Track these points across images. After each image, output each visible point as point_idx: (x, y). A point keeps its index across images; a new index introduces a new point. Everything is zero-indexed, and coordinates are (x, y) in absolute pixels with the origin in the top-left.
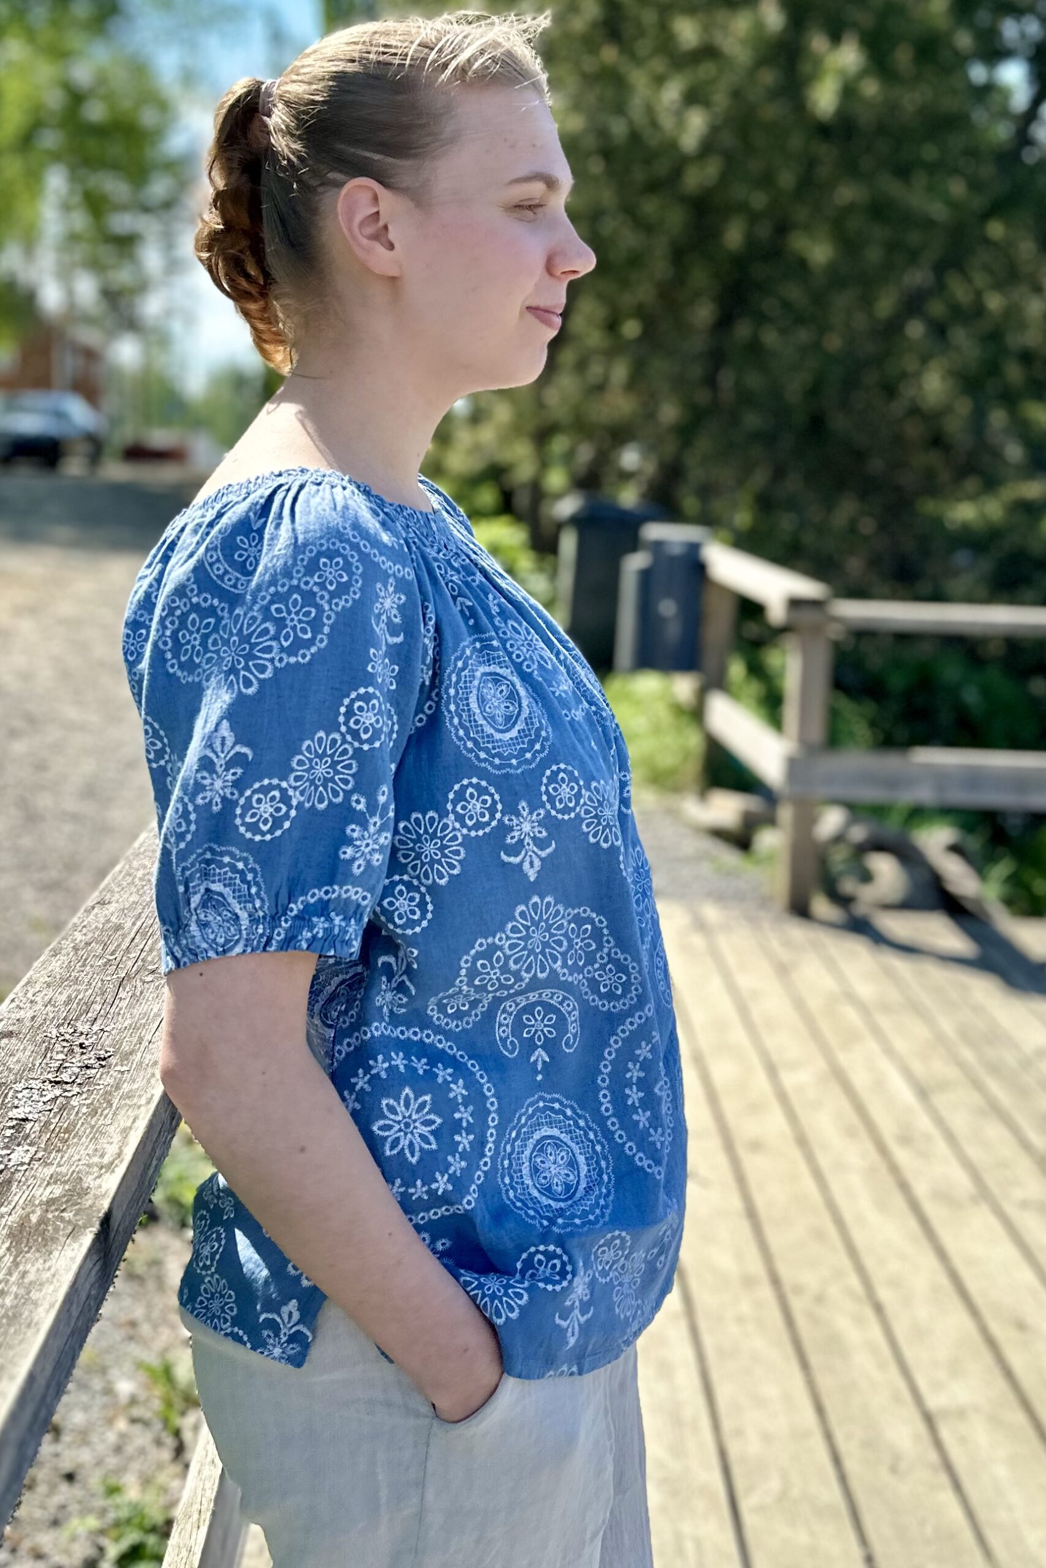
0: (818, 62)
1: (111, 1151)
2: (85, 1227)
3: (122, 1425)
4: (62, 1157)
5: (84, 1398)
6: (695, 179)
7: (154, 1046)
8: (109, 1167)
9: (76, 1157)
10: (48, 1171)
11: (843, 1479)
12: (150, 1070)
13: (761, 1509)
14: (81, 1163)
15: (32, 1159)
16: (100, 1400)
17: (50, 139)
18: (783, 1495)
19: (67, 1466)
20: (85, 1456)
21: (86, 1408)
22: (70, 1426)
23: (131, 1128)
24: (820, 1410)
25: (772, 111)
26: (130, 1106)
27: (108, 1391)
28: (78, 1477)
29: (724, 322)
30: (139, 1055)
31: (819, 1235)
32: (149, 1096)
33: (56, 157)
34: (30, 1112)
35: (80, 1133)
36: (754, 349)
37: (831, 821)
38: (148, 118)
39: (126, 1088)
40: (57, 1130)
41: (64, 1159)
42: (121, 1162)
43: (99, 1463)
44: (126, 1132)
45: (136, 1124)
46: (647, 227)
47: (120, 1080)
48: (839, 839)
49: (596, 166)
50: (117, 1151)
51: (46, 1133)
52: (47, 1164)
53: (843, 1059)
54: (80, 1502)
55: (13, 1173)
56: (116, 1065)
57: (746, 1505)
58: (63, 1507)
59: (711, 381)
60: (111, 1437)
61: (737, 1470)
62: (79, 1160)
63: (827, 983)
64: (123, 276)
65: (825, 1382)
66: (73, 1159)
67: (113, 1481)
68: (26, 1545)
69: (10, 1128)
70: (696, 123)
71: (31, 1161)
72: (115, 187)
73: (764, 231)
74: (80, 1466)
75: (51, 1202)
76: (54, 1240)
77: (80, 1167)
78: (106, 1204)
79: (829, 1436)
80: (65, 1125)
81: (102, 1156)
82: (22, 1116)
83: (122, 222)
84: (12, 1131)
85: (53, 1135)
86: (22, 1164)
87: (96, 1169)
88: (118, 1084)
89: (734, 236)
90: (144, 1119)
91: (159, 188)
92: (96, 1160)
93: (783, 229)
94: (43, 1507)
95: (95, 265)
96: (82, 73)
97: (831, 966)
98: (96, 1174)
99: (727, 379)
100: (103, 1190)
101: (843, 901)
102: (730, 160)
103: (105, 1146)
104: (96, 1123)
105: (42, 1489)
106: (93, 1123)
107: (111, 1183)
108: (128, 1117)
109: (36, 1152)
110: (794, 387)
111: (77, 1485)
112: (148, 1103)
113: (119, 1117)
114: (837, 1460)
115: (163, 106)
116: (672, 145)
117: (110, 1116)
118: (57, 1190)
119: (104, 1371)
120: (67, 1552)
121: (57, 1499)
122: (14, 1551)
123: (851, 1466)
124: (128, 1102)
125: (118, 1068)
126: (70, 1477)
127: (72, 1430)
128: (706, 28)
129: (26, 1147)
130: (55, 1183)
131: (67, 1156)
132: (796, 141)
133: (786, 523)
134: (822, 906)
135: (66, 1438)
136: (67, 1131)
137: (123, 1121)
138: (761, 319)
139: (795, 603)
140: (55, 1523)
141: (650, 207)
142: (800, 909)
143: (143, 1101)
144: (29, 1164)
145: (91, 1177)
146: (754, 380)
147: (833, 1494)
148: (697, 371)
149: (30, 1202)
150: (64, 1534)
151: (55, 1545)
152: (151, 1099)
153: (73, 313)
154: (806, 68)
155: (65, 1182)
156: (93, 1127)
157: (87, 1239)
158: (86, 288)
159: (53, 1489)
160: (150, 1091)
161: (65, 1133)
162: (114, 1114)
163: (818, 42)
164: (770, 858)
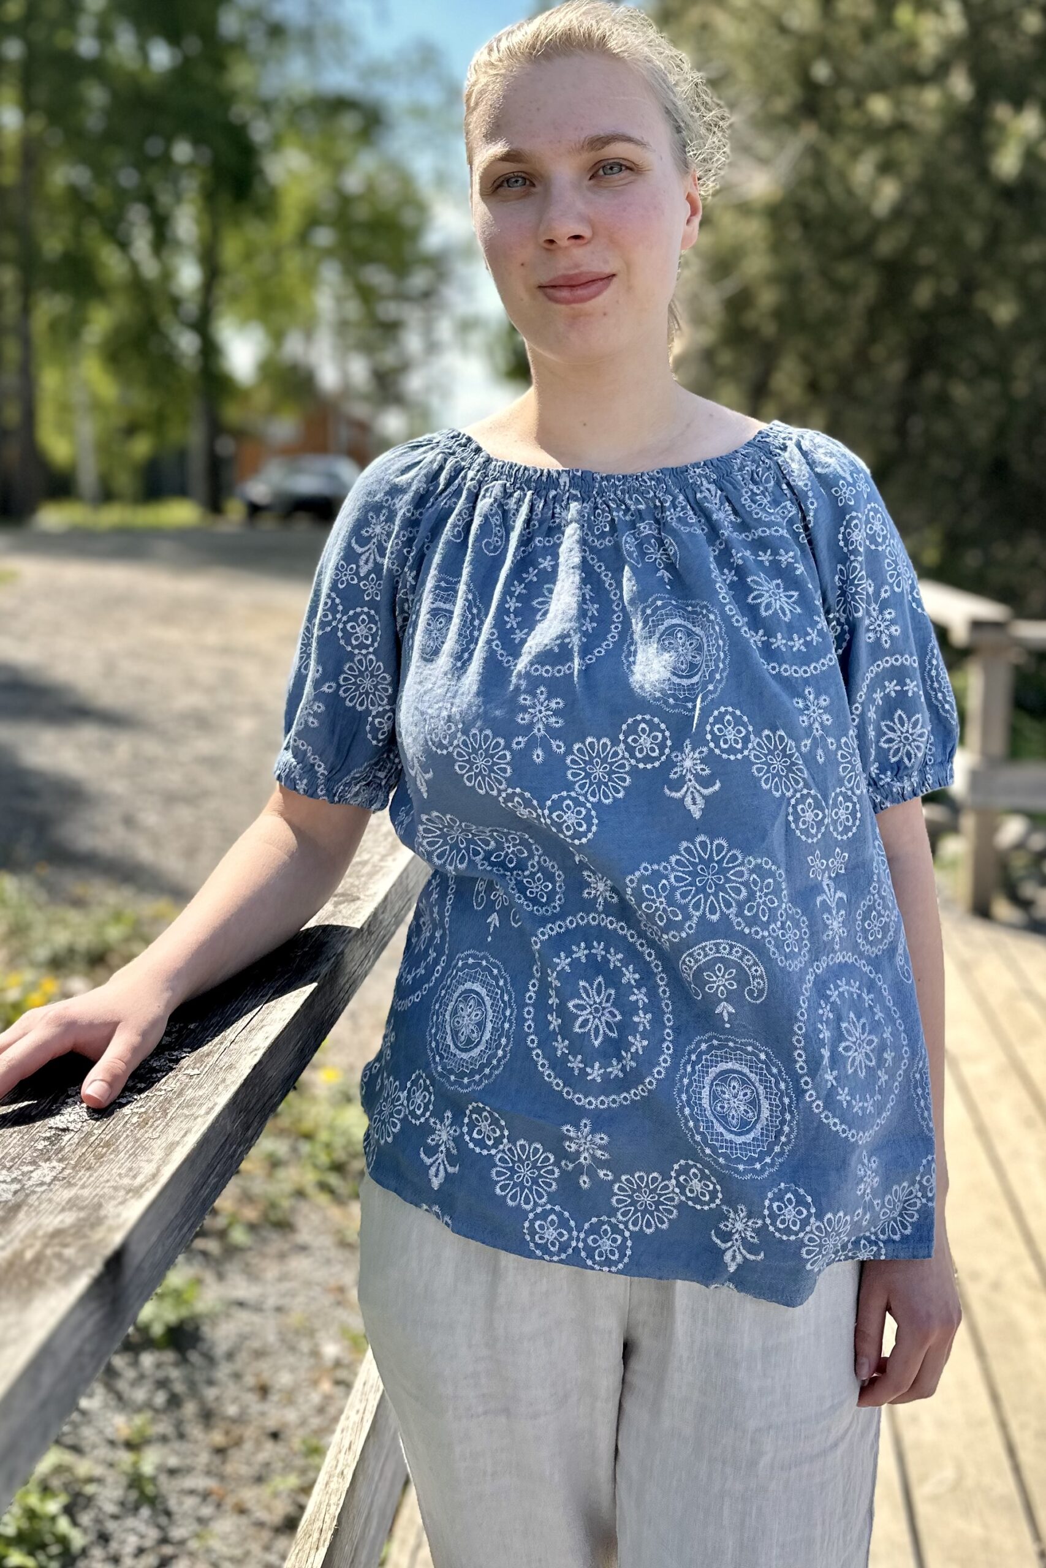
0: (1001, 128)
1: (148, 1169)
2: (83, 1268)
3: (326, 1386)
4: (90, 1176)
5: (291, 1359)
6: (886, 246)
7: (237, 1046)
8: (136, 1192)
9: (106, 1177)
10: (67, 1194)
11: (1017, 1469)
12: (221, 1075)
13: (935, 1499)
14: (108, 1184)
15: (55, 1178)
16: (307, 1362)
17: (324, 237)
18: (957, 1485)
19: (272, 1424)
20: (291, 1416)
21: (293, 1370)
22: (278, 1387)
23: (178, 1143)
24: (995, 1398)
25: (960, 175)
26: (186, 1116)
27: (315, 1353)
28: (282, 1436)
29: (915, 374)
30: (216, 1056)
31: (997, 1223)
32: (210, 1105)
33: (328, 253)
34: (74, 1121)
35: (121, 1147)
36: (943, 402)
37: (1012, 830)
38: (408, 217)
39: (189, 1094)
40: (97, 1142)
41: (92, 1179)
42: (154, 1185)
43: (303, 1423)
44: (171, 1147)
45: (186, 1139)
46: (844, 289)
47: (186, 1085)
48: (1020, 846)
49: (794, 233)
50: (154, 1171)
51: (83, 1146)
52: (70, 1185)
53: (1022, 1052)
54: (283, 1460)
55: (27, 1195)
56: (187, 1068)
57: (920, 1494)
58: (267, 1465)
59: (901, 431)
60: (316, 1398)
61: (911, 1458)
62: (108, 1181)
63: (1007, 980)
64: (389, 358)
65: (1000, 1370)
66: (101, 1179)
67: (314, 1442)
68: (230, 1501)
69: (45, 1139)
70: (889, 192)
71: (53, 1180)
72: (378, 277)
73: (950, 287)
74: (285, 1425)
75: (58, 1233)
76: (41, 1284)
77: (106, 1190)
78: (117, 1239)
79: (1003, 1425)
80: (108, 1138)
81: (135, 1177)
82: (62, 1126)
83: (390, 310)
84: (47, 1143)
85: (90, 1149)
86: (42, 1184)
87: (122, 1193)
88: (182, 1089)
89: (923, 294)
90: (197, 1132)
91: (419, 280)
92: (126, 1181)
93: (969, 286)
94: (248, 1463)
95: (367, 348)
96: (353, 182)
97: (1011, 964)
98: (120, 1200)
99: (916, 425)
100: (121, 1220)
101: (1024, 904)
102: (920, 224)
103: (142, 1164)
104: (143, 1136)
105: (248, 1446)
106: (139, 1136)
107: (133, 1211)
108: (182, 1129)
109: (63, 1169)
110: (980, 433)
111: (281, 1443)
112: (208, 1113)
113: (170, 1130)
114: (1011, 1450)
115: (421, 208)
116: (866, 211)
117: (161, 1127)
118: (68, 1219)
119: (311, 1333)
120: (268, 1508)
121: (262, 1456)
122: (219, 1506)
123: (1025, 1457)
124: (186, 1111)
125: (190, 1071)
126: (275, 1436)
127: (280, 1391)
128: (898, 103)
129: (55, 1163)
130: (70, 1209)
131: (95, 1175)
132: (983, 201)
133: (972, 559)
134: (1003, 909)
135: (274, 1397)
136: (107, 1145)
137: (172, 1134)
138: (949, 372)
139: (977, 625)
140: (259, 1480)
141: (845, 271)
142: (982, 910)
143: (203, 1111)
144: (50, 1184)
145: (114, 1203)
146: (942, 428)
147: (1007, 1486)
148: (888, 420)
149: (32, 1234)
150: (265, 1491)
151: (258, 1501)
152: (212, 1108)
153: (347, 391)
154: (991, 135)
155: (81, 1209)
156: (137, 1140)
157: (81, 1283)
158: (359, 370)
159: (258, 1446)
160: (215, 1099)
161: (103, 1147)
162: (167, 1124)
163: (1002, 112)
164: (953, 864)
